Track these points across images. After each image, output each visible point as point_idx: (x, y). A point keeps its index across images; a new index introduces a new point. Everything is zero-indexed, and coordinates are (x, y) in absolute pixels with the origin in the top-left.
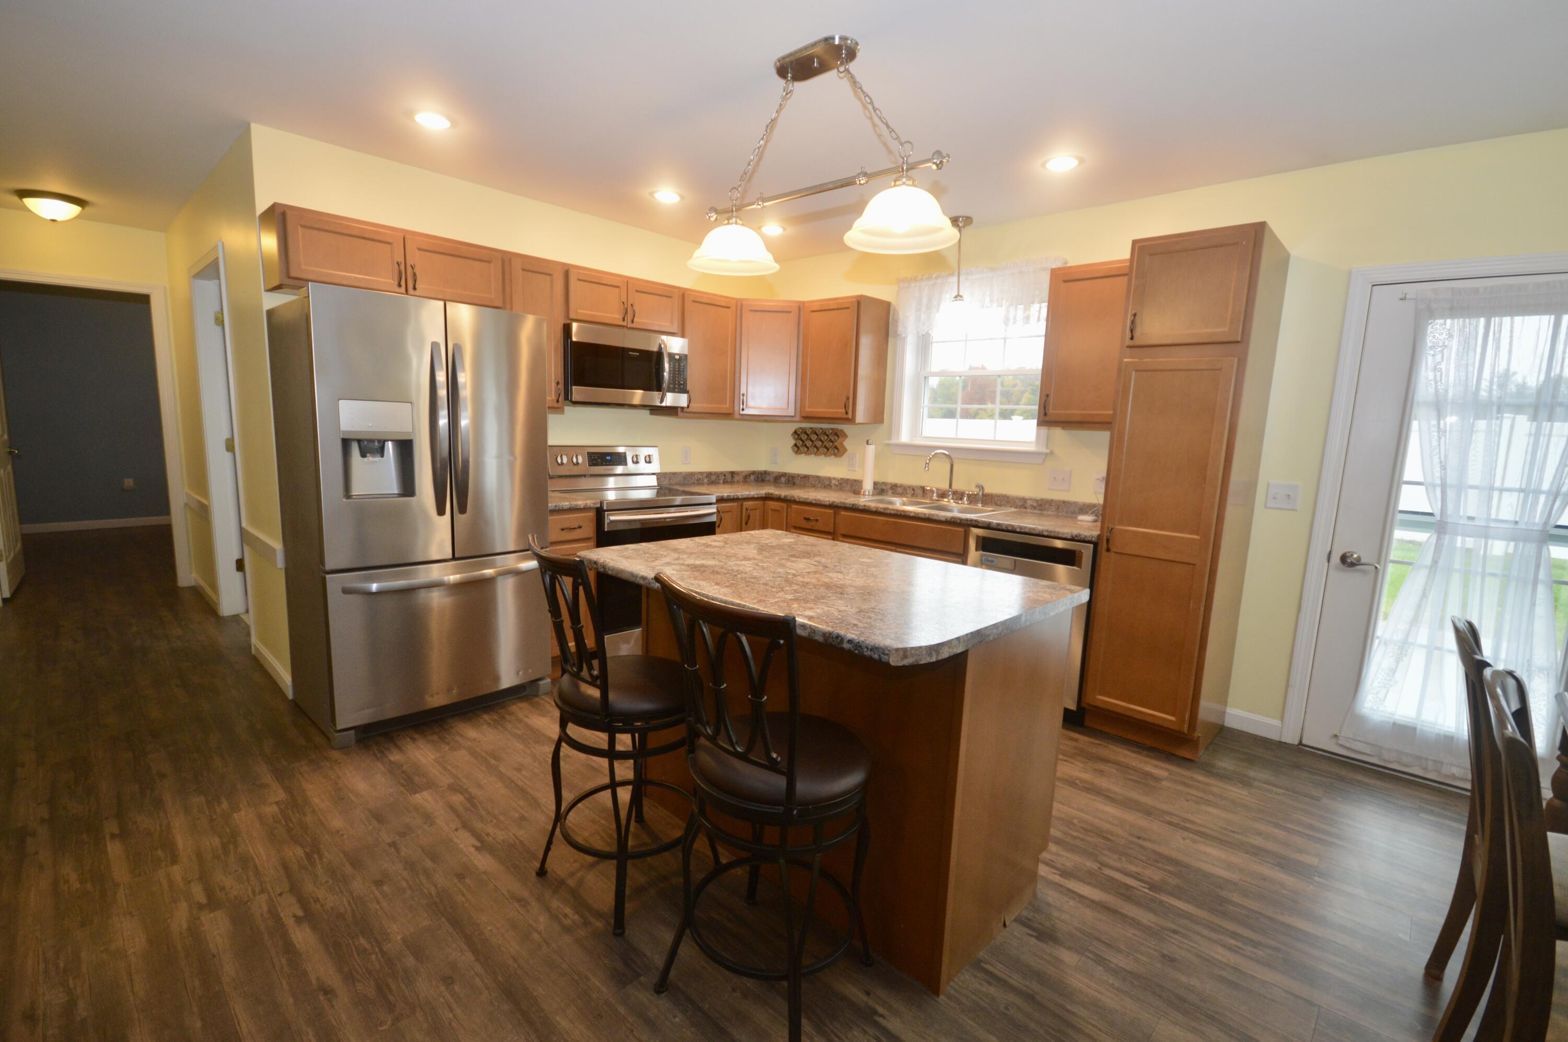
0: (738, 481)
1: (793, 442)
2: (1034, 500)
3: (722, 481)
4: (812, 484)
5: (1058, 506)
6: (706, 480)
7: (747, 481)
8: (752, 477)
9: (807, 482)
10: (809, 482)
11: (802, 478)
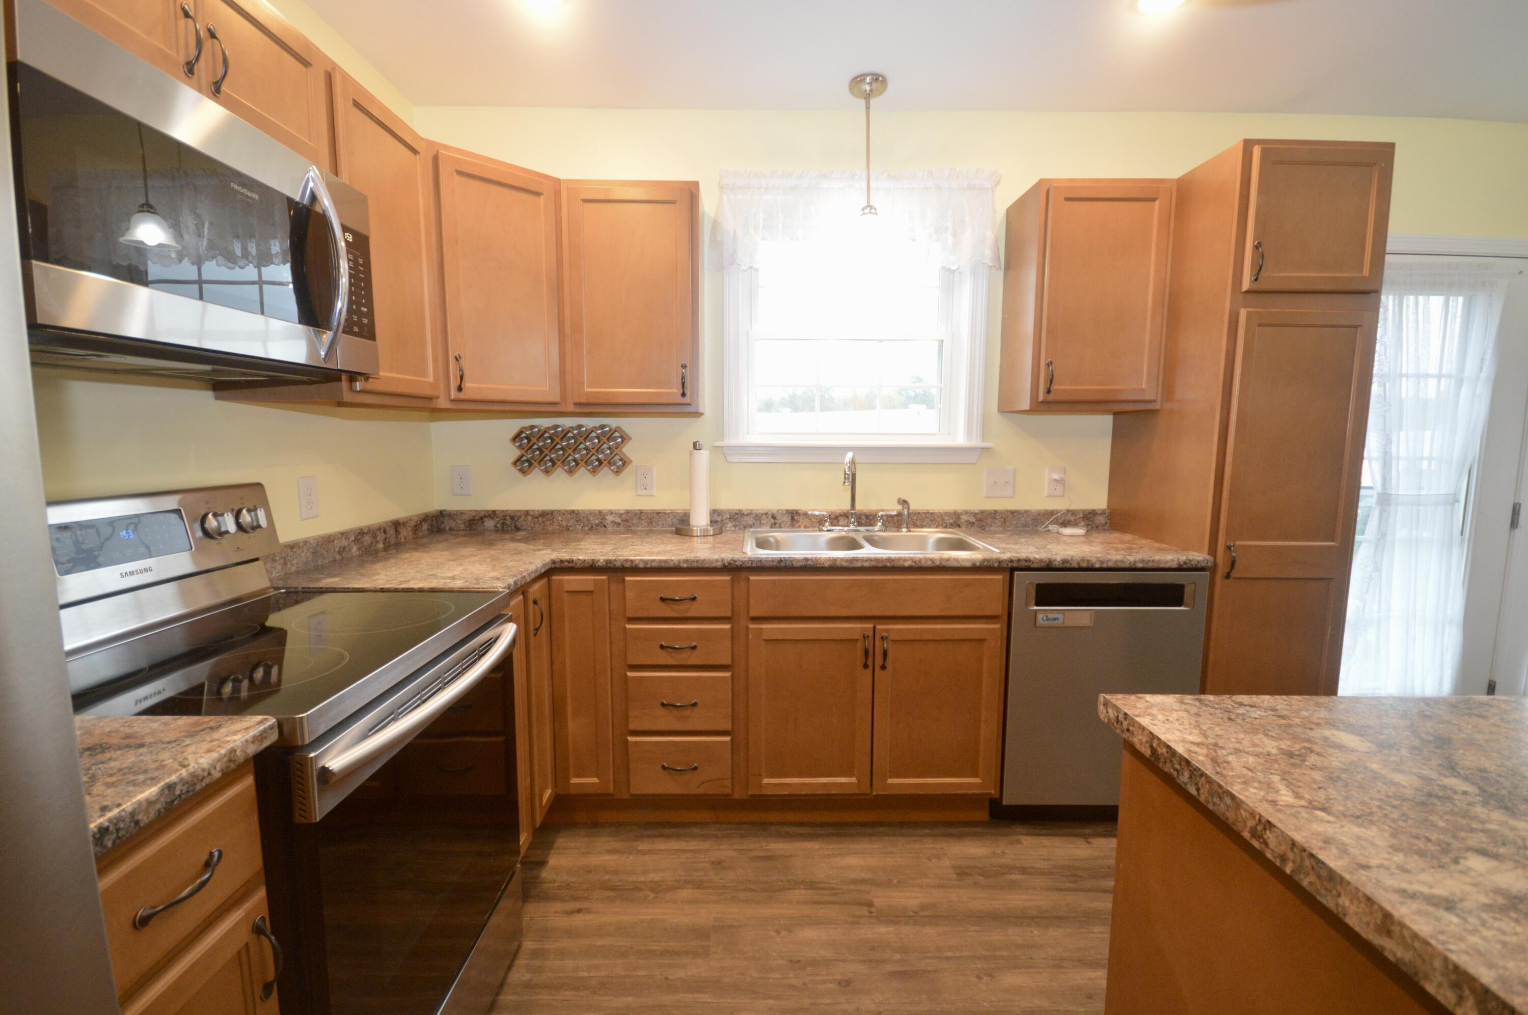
1: (514, 454)
2: (971, 513)
4: (560, 525)
5: (1005, 519)
9: (548, 523)
10: (552, 524)
11: (537, 518)
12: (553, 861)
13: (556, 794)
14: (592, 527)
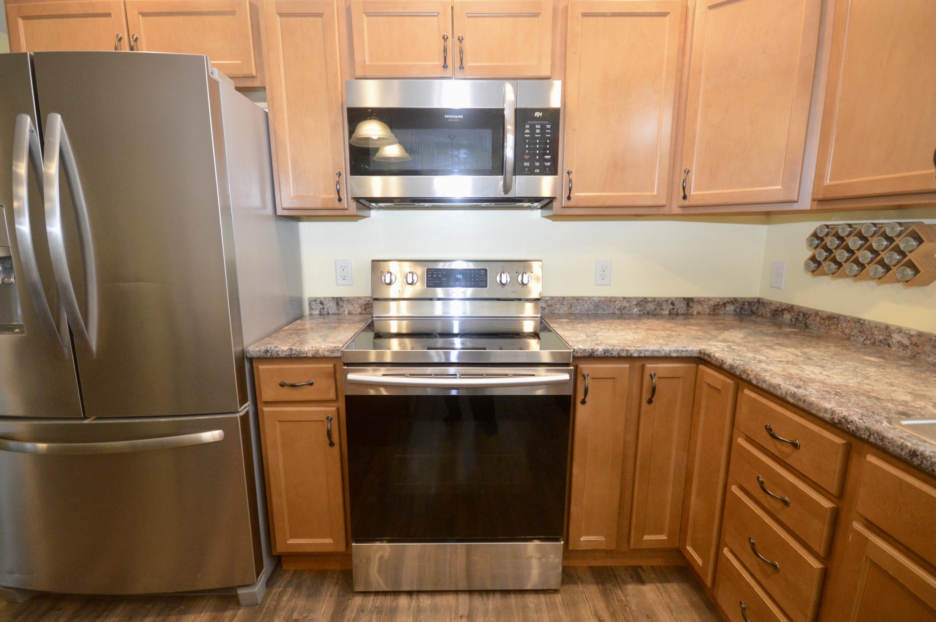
0: (698, 313)
1: (809, 253)
3: (667, 312)
4: (843, 332)
6: (636, 310)
7: (717, 314)
8: (730, 308)
9: (833, 327)
10: (836, 329)
11: (824, 319)
12: (647, 588)
13: (678, 548)
14: (875, 342)
